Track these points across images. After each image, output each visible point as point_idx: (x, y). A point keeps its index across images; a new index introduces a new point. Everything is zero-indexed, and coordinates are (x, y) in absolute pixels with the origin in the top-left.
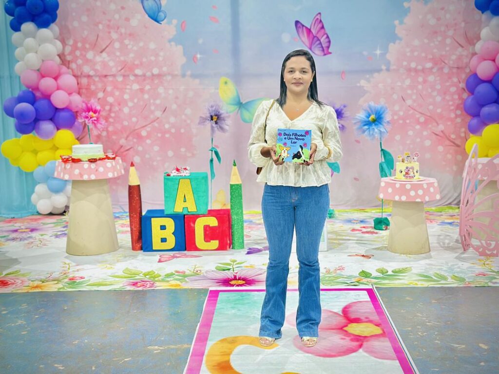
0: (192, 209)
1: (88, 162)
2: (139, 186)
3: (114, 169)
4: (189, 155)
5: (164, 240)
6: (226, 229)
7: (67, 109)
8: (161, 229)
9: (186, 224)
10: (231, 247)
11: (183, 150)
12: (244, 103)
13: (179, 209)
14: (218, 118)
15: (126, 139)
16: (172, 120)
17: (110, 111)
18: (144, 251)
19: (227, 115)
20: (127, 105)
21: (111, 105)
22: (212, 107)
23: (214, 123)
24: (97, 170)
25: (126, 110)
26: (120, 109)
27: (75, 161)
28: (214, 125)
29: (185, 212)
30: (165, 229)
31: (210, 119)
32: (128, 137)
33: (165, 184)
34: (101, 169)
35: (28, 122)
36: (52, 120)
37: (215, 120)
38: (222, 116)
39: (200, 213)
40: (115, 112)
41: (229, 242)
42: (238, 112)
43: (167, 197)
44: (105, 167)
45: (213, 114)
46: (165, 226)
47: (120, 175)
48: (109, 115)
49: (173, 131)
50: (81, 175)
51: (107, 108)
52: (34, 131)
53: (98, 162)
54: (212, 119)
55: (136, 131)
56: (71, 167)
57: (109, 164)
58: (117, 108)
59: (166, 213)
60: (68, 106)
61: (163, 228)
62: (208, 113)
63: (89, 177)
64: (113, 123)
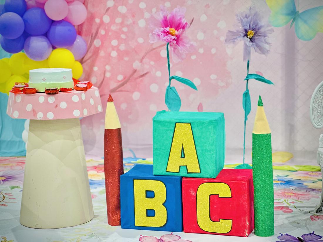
0: (194, 168)
1: (45, 94)
2: (119, 131)
3: (83, 104)
4: (222, 84)
5: (151, 213)
6: (244, 204)
7: (65, 21)
8: (147, 197)
9: (183, 191)
10: (254, 231)
11: (213, 77)
12: (300, 12)
13: (173, 167)
14: (255, 34)
15: (141, 62)
16: (201, 36)
17: (122, 24)
18: (122, 228)
19: (269, 28)
20: (143, 17)
21: (124, 16)
22: (246, 17)
23: (249, 40)
24: (57, 106)
25: (142, 23)
26: (134, 23)
27: (28, 91)
28: (249, 43)
29: (183, 173)
30: (153, 197)
31: (242, 35)
32: (143, 58)
33: (155, 130)
34: (63, 105)
35: (15, 38)
36: (46, 35)
37: (251, 36)
38: (262, 30)
39: (205, 176)
40: (128, 26)
41: (248, 224)
42: (291, 25)
43: (157, 149)
44: (70, 102)
45: (247, 28)
46: (153, 192)
47: (93, 113)
48: (120, 29)
49: (201, 51)
50: (34, 112)
51: (118, 20)
52: (24, 50)
53: (60, 94)
54: (246, 35)
55: (154, 51)
56: (22, 100)
57: (76, 97)
58: (130, 21)
59: (155, 172)
60: (66, 18)
61: (150, 194)
62: (240, 25)
63: (45, 115)
64: (125, 39)
